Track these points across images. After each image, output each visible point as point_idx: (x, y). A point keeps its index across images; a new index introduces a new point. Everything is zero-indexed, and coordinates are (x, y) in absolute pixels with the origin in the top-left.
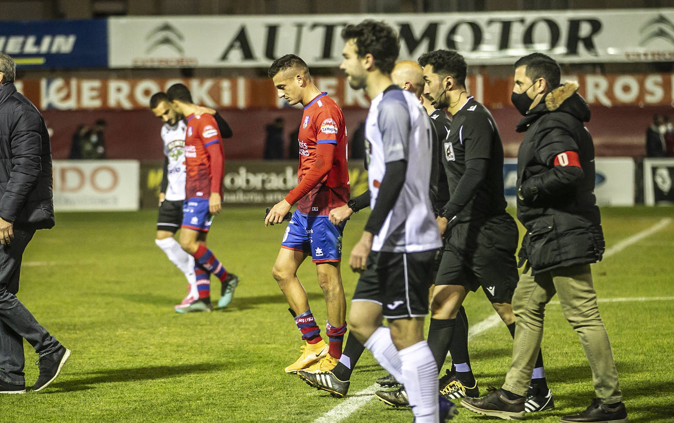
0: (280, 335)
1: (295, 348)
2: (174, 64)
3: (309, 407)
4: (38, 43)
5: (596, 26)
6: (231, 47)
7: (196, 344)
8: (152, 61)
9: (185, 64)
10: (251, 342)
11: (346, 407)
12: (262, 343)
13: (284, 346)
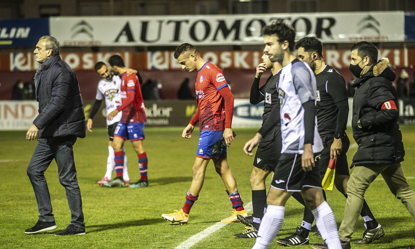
0: (149, 202)
1: (158, 209)
2: (87, 44)
3: (166, 243)
4: (8, 32)
5: (332, 22)
6: (121, 34)
7: (100, 207)
8: (75, 42)
9: (94, 44)
10: (132, 206)
11: (187, 243)
12: (139, 207)
13: (152, 208)
